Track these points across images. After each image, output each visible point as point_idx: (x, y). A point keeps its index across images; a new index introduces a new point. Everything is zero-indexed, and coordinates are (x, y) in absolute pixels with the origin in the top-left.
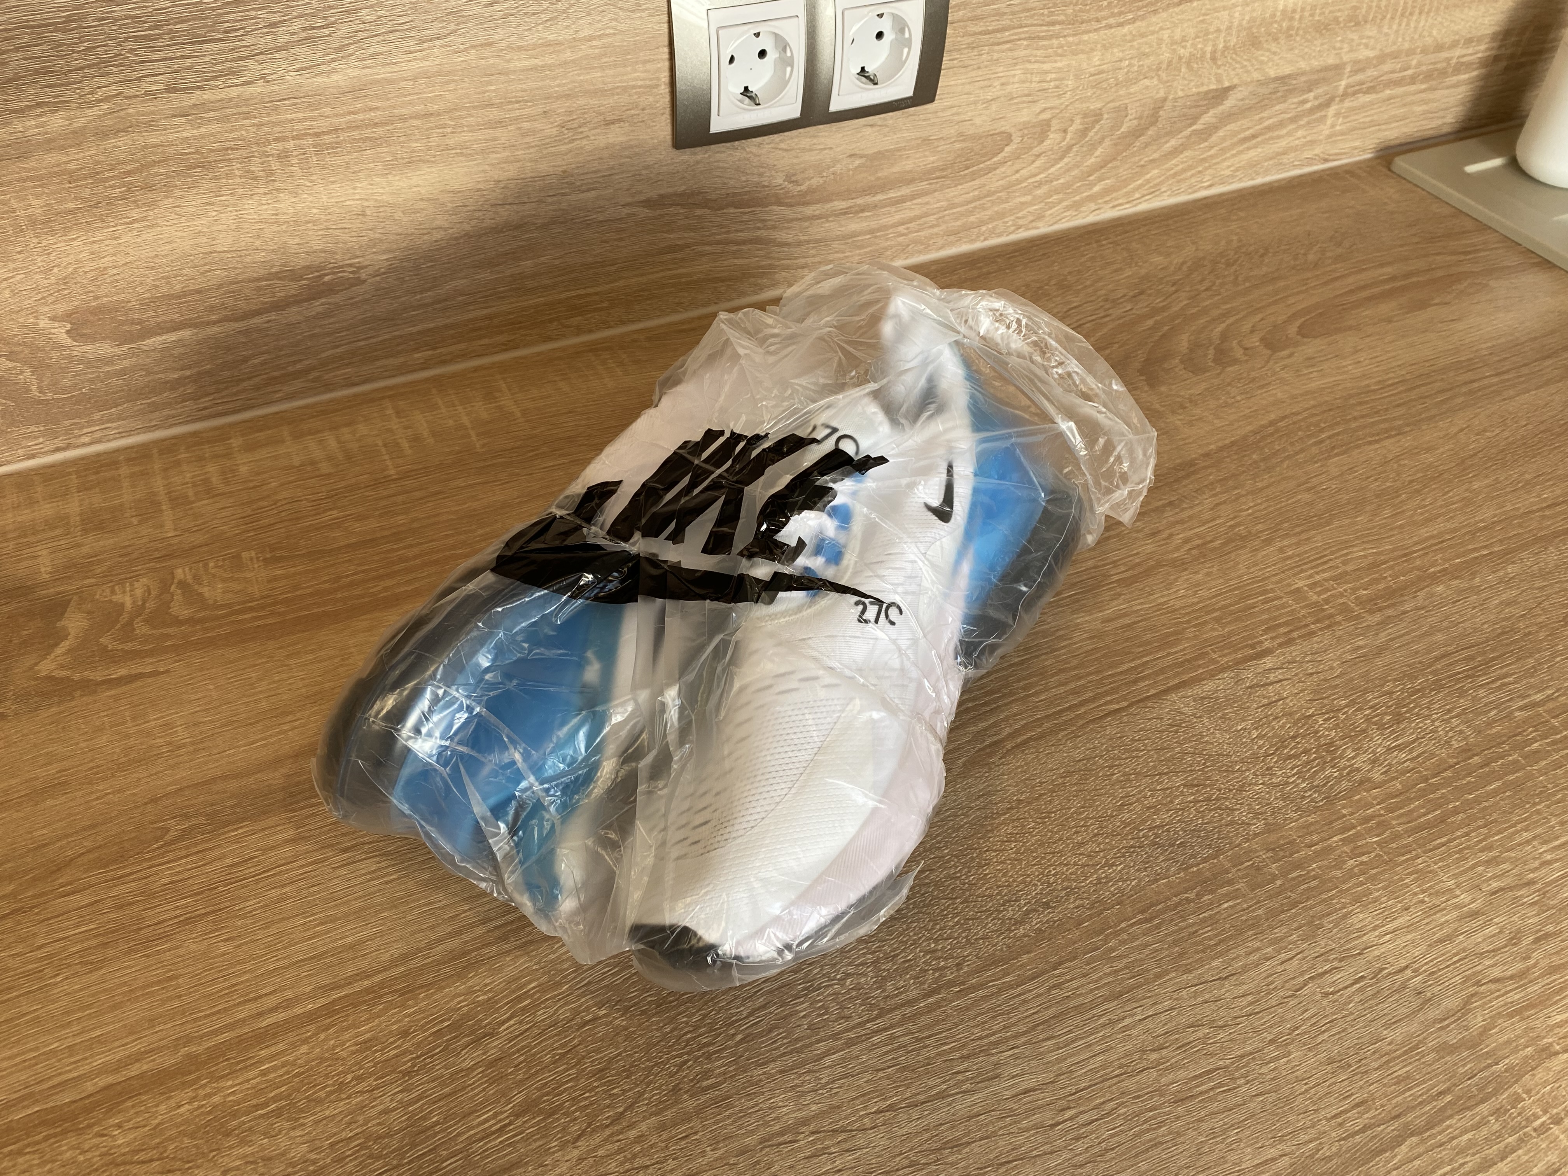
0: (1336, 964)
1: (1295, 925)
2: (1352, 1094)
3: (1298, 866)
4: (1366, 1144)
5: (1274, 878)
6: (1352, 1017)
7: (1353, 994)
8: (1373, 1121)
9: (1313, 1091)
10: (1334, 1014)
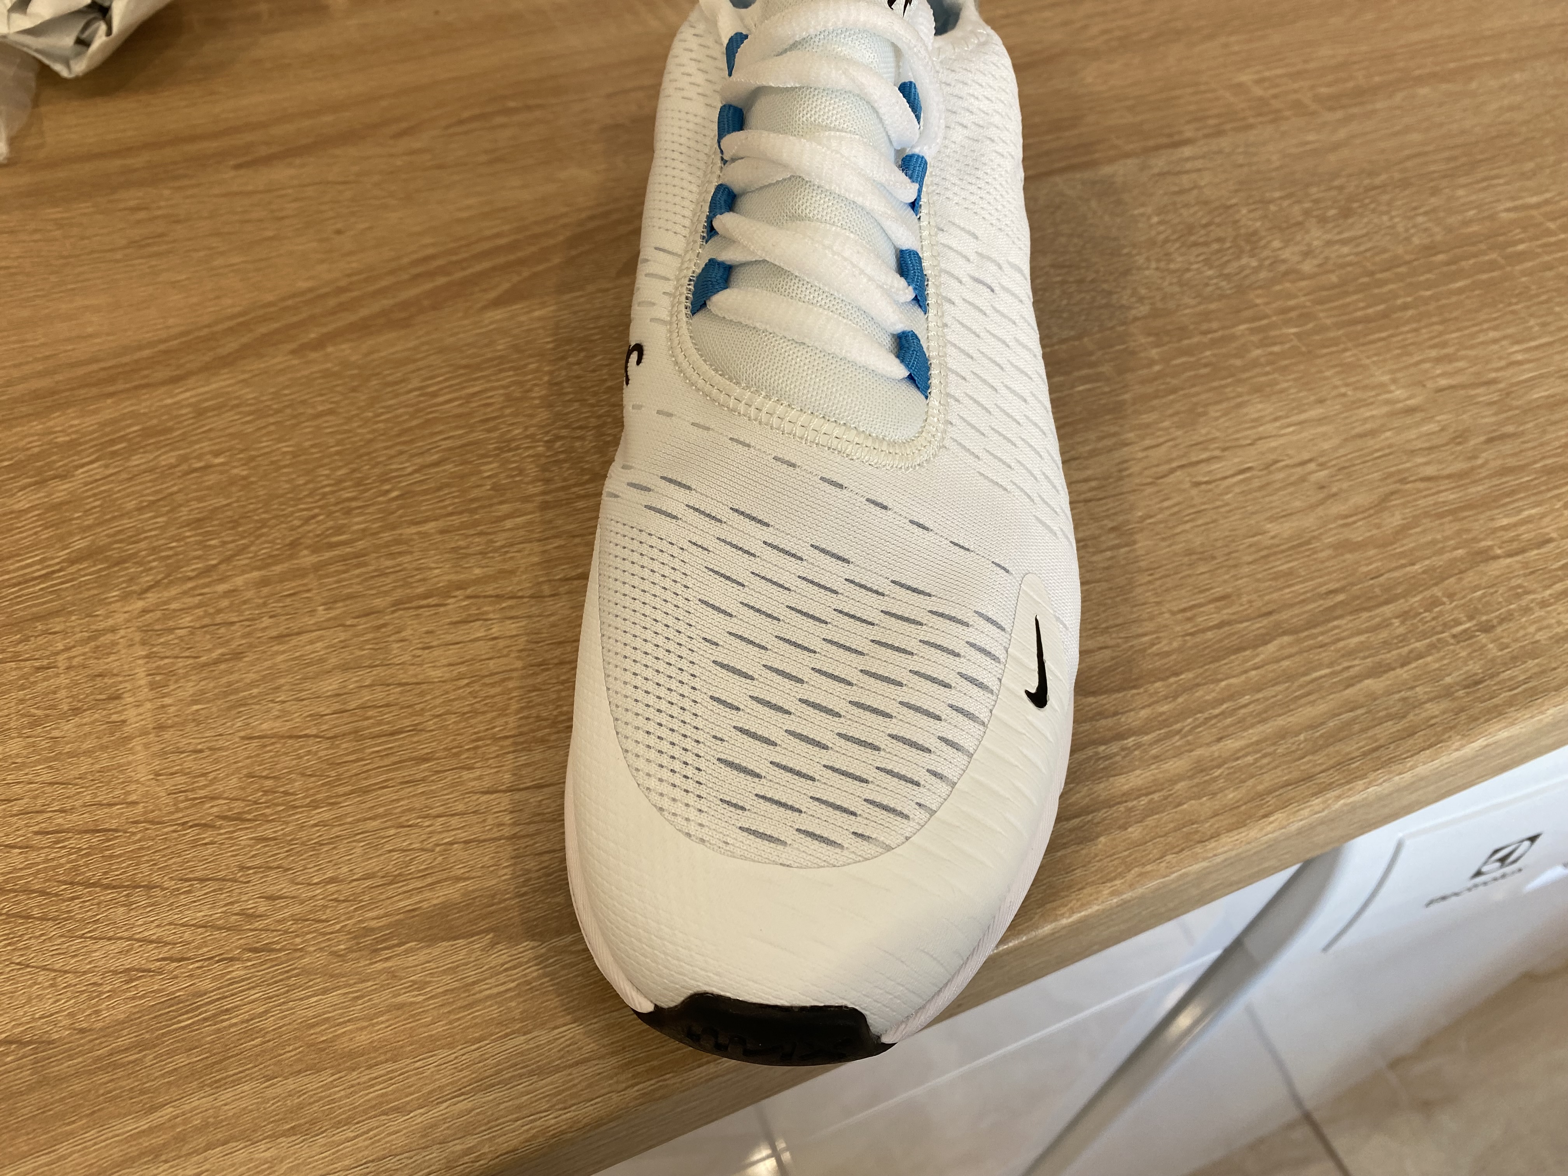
0: (1217, 453)
1: (1170, 411)
2: (1211, 588)
3: (1187, 352)
4: (1221, 641)
5: (1152, 363)
6: (1228, 508)
7: (1235, 484)
8: (1234, 617)
9: (1158, 583)
10: (1204, 503)
